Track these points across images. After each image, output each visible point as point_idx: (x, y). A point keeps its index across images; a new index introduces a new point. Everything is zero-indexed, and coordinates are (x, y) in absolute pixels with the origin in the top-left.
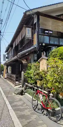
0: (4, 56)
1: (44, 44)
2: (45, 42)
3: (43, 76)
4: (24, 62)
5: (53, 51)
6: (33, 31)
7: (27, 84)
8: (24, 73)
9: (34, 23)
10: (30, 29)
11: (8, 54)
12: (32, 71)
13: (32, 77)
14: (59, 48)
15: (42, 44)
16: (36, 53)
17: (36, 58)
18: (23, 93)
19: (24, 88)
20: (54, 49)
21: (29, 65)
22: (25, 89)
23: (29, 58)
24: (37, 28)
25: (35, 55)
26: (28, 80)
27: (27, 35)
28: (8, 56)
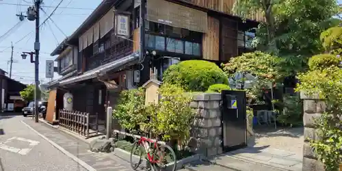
0: (49, 64)
1: (154, 53)
2: (157, 48)
3: (152, 114)
4: (111, 85)
5: (171, 67)
6: (133, 22)
7: (118, 132)
8: (113, 109)
9: (136, 6)
10: (126, 18)
11: (59, 60)
12: (130, 106)
13: (130, 117)
14: (183, 62)
15: (150, 51)
16: (138, 69)
17: (137, 79)
18: (111, 148)
19: (111, 139)
20: (174, 64)
21: (124, 92)
22: (115, 141)
23: (122, 78)
24: (141, 18)
25: (137, 73)
26: (122, 123)
27: (120, 31)
28: (60, 64)
